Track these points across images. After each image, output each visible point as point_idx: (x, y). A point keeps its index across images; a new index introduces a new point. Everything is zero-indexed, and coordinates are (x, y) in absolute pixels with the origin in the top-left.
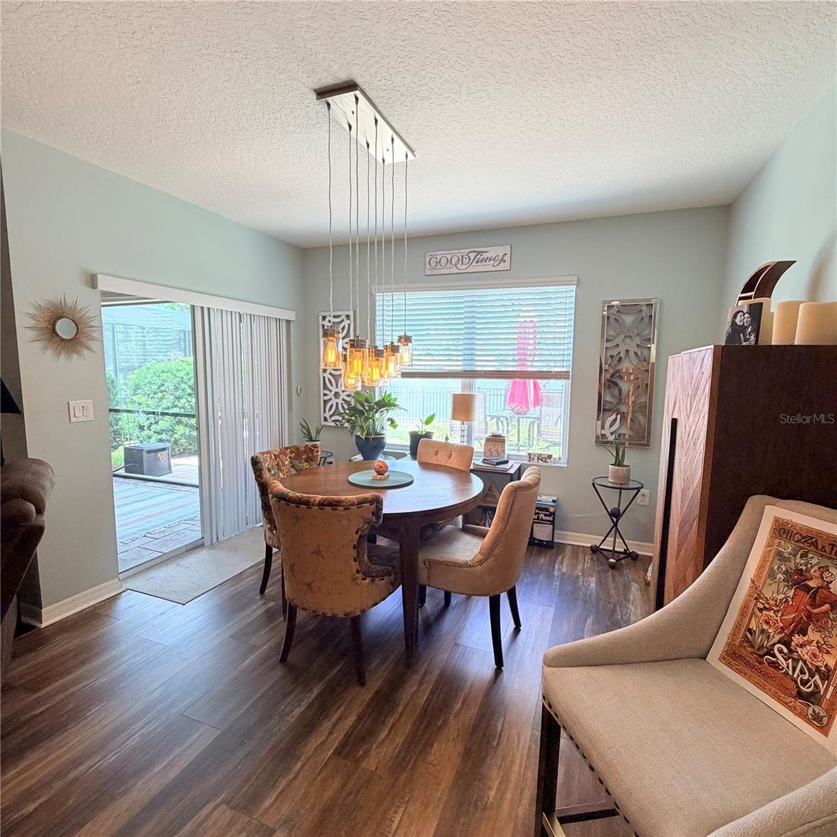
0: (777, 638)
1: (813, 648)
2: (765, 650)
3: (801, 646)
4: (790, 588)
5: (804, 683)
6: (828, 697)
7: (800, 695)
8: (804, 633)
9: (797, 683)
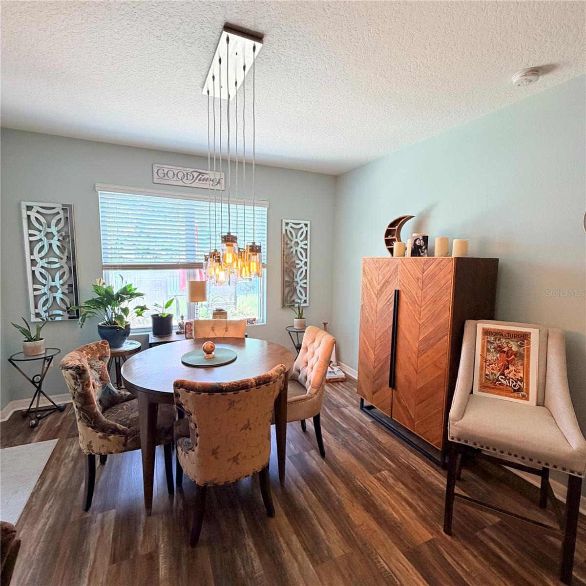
0: (499, 374)
1: (513, 372)
2: (496, 380)
3: (509, 373)
4: (498, 353)
5: (515, 386)
6: (525, 387)
7: (515, 391)
8: (508, 368)
9: (512, 387)
